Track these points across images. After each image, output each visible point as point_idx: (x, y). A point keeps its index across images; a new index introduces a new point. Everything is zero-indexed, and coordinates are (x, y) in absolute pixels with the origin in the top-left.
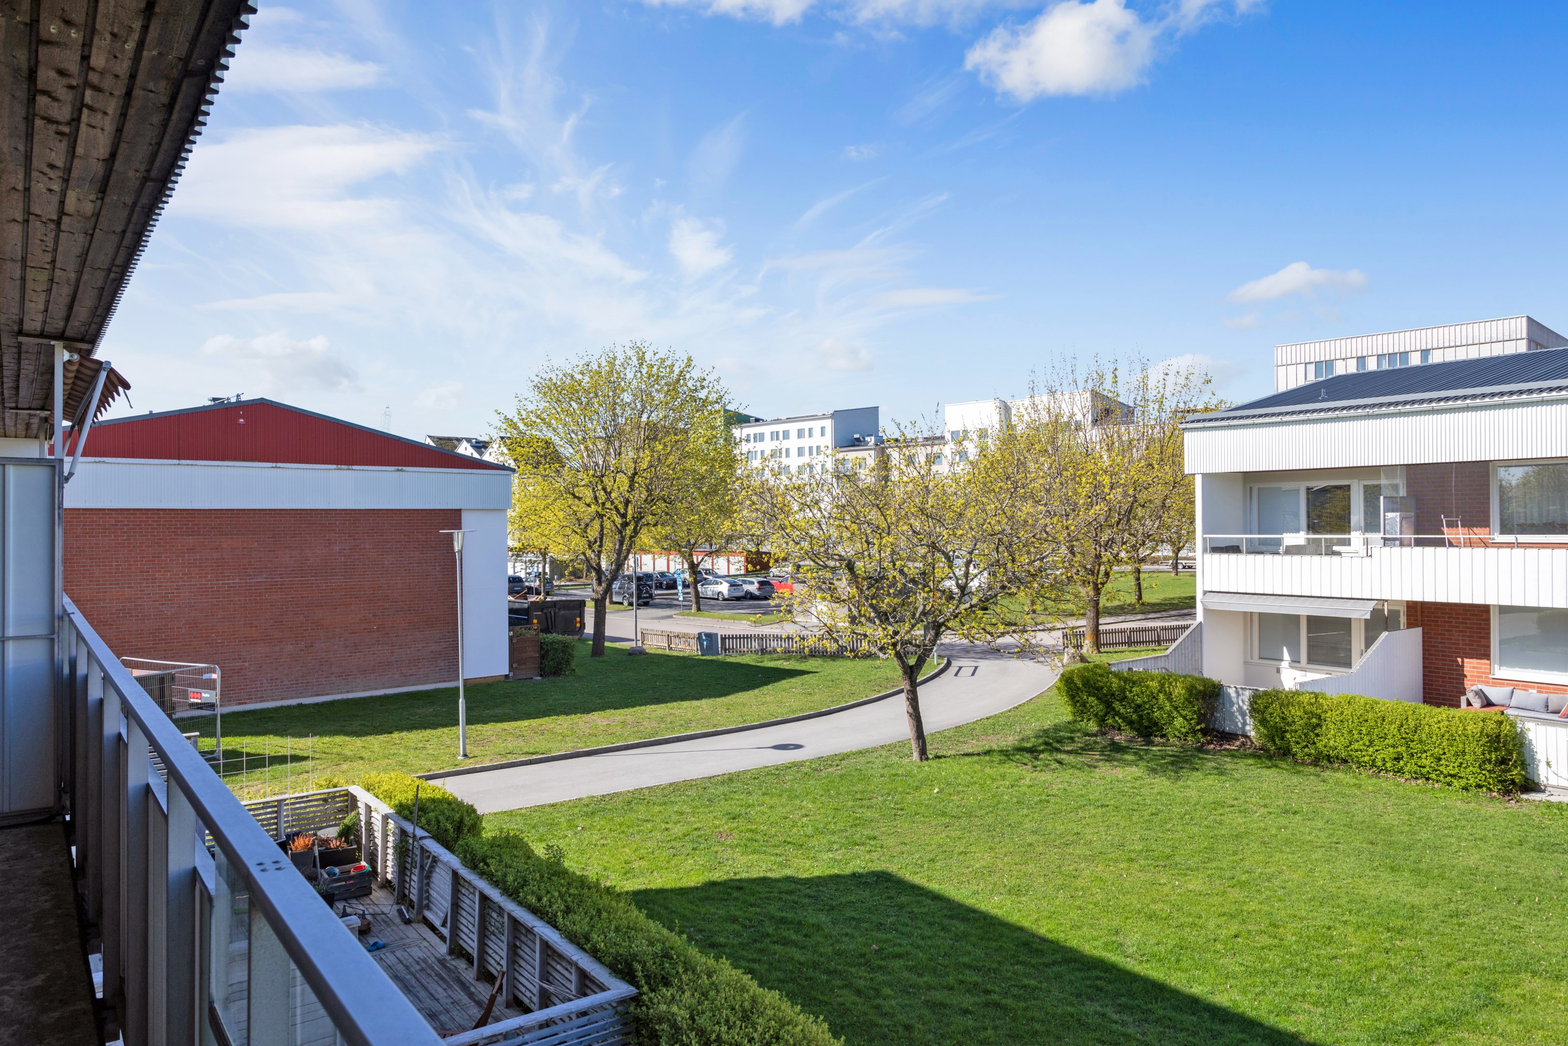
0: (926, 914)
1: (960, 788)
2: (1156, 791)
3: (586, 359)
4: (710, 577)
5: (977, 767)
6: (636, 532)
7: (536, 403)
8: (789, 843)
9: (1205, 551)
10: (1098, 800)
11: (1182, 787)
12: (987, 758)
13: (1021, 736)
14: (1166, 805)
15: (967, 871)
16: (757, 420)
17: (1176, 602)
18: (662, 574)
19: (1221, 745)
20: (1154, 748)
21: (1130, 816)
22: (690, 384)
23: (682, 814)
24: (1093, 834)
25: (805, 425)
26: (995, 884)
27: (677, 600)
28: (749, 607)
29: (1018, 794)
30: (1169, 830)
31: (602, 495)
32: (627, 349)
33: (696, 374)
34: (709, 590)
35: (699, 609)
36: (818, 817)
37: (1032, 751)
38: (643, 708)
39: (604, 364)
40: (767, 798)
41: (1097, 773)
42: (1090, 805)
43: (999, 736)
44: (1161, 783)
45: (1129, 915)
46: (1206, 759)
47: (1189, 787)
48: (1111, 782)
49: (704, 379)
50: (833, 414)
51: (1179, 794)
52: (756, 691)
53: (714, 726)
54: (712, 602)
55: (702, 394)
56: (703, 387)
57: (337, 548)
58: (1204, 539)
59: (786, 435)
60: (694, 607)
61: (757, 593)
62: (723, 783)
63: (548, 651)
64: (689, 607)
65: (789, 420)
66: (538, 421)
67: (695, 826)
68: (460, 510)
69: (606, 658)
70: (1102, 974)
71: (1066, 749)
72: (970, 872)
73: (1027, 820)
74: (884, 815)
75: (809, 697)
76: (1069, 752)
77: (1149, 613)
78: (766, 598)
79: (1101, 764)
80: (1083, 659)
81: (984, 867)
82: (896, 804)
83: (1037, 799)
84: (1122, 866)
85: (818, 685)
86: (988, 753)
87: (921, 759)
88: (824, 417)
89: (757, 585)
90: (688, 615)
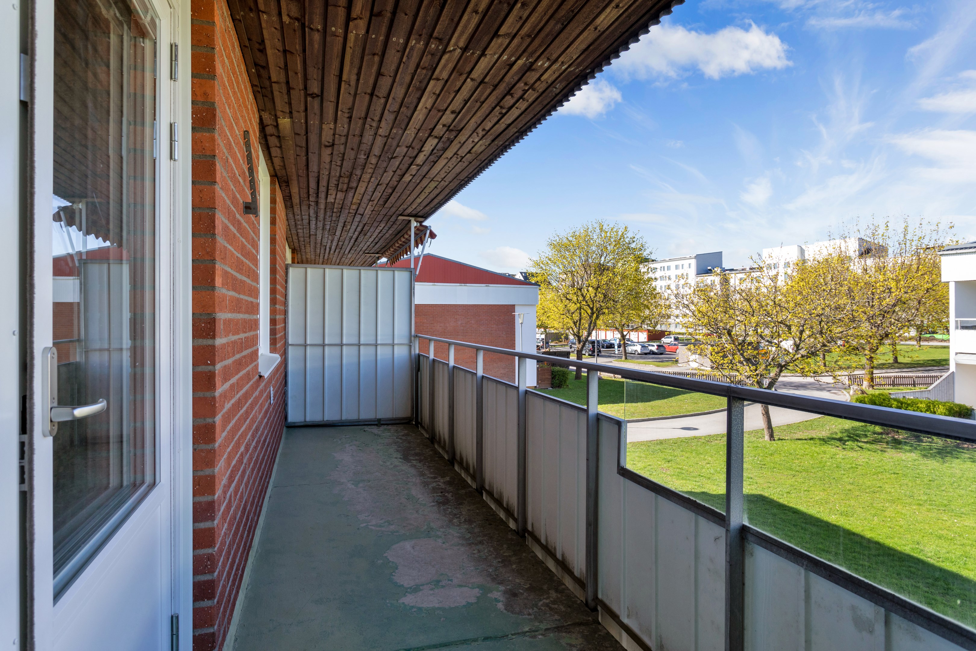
0: (791, 520)
1: (798, 456)
2: (930, 468)
3: (574, 230)
4: (629, 343)
5: (807, 446)
6: (597, 317)
7: (549, 252)
8: (702, 476)
9: (957, 328)
10: (891, 470)
11: (948, 467)
12: (812, 442)
13: (830, 432)
14: (939, 477)
15: (811, 500)
16: (653, 261)
17: (922, 362)
18: (604, 341)
19: (972, 446)
20: (924, 444)
21: (915, 481)
22: (627, 240)
23: (641, 457)
24: (891, 488)
25: (680, 263)
26: (831, 509)
27: (614, 353)
28: (653, 358)
29: (836, 462)
30: (944, 491)
31: (581, 298)
32: (594, 223)
33: (630, 235)
34: (630, 349)
35: (626, 358)
36: (715, 465)
37: (840, 440)
38: (606, 405)
39: (582, 231)
40: (684, 453)
41: (886, 455)
42: (886, 472)
43: (816, 431)
44: (933, 464)
45: (925, 535)
46: (963, 452)
47: (953, 467)
48: (898, 460)
49: (634, 238)
50: (696, 257)
51: (947, 471)
52: (666, 400)
53: (647, 416)
54: (632, 355)
55: (633, 245)
56: (634, 241)
57: (460, 323)
58: (956, 322)
59: (669, 268)
60: (624, 357)
61: (656, 351)
62: (657, 444)
63: (555, 376)
64: (621, 358)
65: (670, 260)
66: (549, 262)
67: (649, 464)
68: (514, 305)
69: (582, 381)
70: (913, 565)
71: (863, 440)
72: (814, 501)
73: (844, 477)
74: (754, 467)
75: (696, 405)
76: (866, 442)
77: (904, 368)
78: (661, 354)
79: (888, 450)
80: (863, 392)
81: (822, 499)
82: (760, 461)
83: (849, 466)
84: (914, 507)
85: (700, 399)
86: (811, 439)
87: (771, 440)
88: (690, 258)
89: (656, 347)
90: (620, 361)
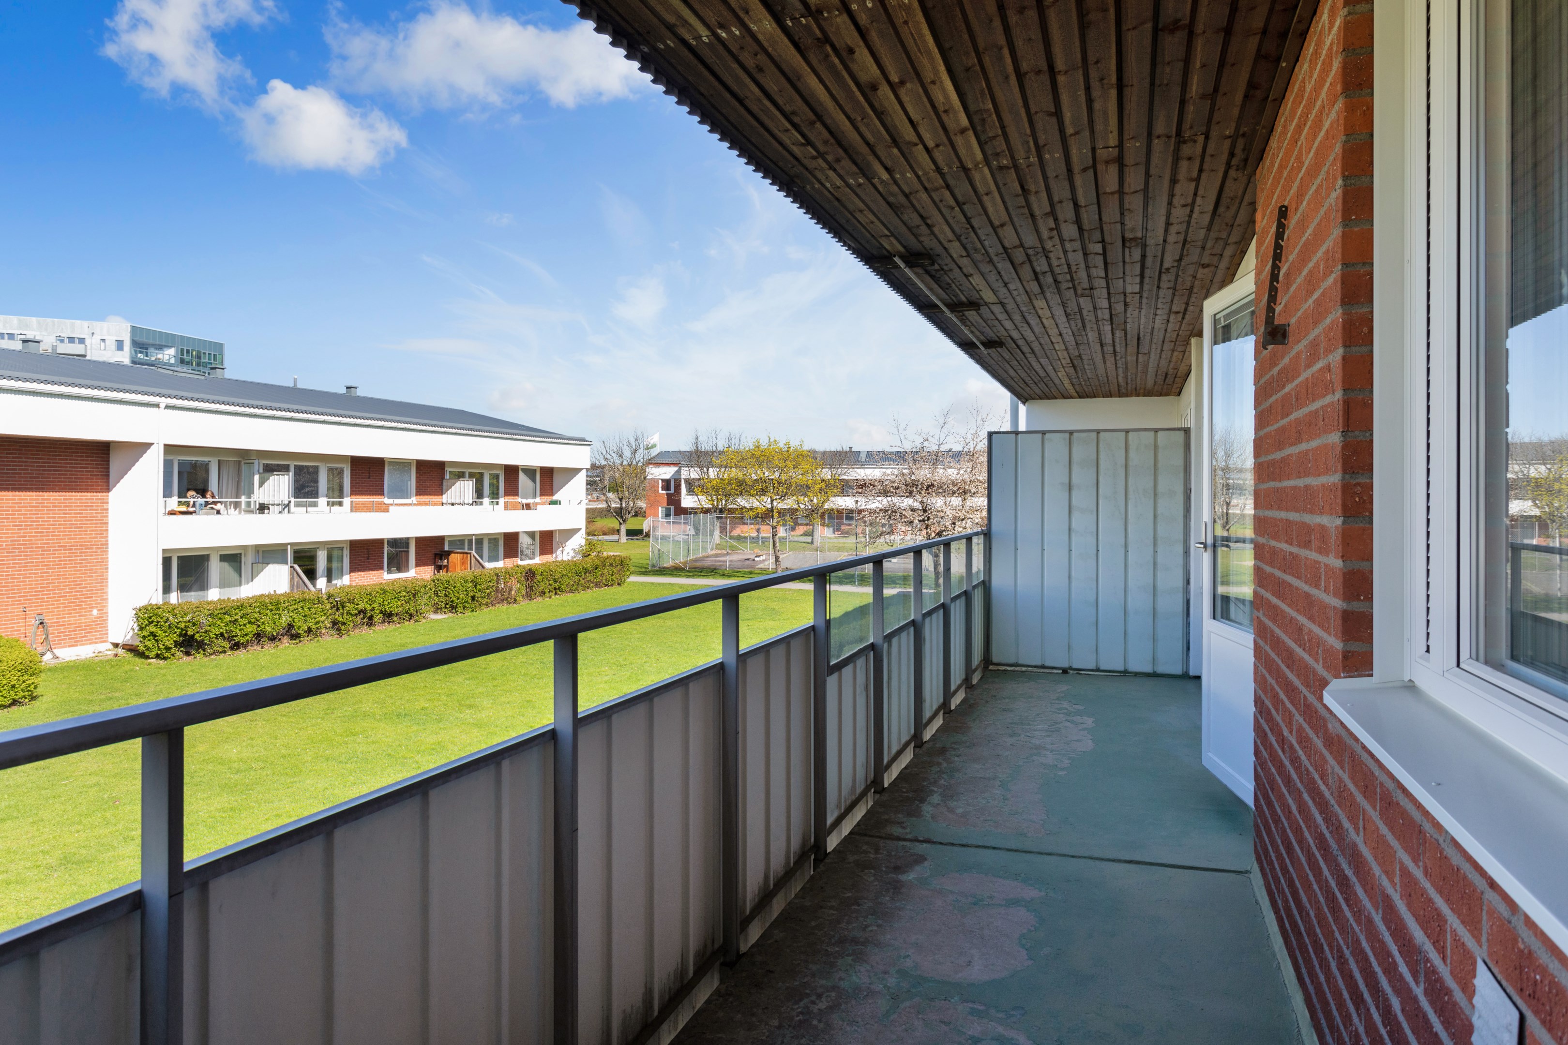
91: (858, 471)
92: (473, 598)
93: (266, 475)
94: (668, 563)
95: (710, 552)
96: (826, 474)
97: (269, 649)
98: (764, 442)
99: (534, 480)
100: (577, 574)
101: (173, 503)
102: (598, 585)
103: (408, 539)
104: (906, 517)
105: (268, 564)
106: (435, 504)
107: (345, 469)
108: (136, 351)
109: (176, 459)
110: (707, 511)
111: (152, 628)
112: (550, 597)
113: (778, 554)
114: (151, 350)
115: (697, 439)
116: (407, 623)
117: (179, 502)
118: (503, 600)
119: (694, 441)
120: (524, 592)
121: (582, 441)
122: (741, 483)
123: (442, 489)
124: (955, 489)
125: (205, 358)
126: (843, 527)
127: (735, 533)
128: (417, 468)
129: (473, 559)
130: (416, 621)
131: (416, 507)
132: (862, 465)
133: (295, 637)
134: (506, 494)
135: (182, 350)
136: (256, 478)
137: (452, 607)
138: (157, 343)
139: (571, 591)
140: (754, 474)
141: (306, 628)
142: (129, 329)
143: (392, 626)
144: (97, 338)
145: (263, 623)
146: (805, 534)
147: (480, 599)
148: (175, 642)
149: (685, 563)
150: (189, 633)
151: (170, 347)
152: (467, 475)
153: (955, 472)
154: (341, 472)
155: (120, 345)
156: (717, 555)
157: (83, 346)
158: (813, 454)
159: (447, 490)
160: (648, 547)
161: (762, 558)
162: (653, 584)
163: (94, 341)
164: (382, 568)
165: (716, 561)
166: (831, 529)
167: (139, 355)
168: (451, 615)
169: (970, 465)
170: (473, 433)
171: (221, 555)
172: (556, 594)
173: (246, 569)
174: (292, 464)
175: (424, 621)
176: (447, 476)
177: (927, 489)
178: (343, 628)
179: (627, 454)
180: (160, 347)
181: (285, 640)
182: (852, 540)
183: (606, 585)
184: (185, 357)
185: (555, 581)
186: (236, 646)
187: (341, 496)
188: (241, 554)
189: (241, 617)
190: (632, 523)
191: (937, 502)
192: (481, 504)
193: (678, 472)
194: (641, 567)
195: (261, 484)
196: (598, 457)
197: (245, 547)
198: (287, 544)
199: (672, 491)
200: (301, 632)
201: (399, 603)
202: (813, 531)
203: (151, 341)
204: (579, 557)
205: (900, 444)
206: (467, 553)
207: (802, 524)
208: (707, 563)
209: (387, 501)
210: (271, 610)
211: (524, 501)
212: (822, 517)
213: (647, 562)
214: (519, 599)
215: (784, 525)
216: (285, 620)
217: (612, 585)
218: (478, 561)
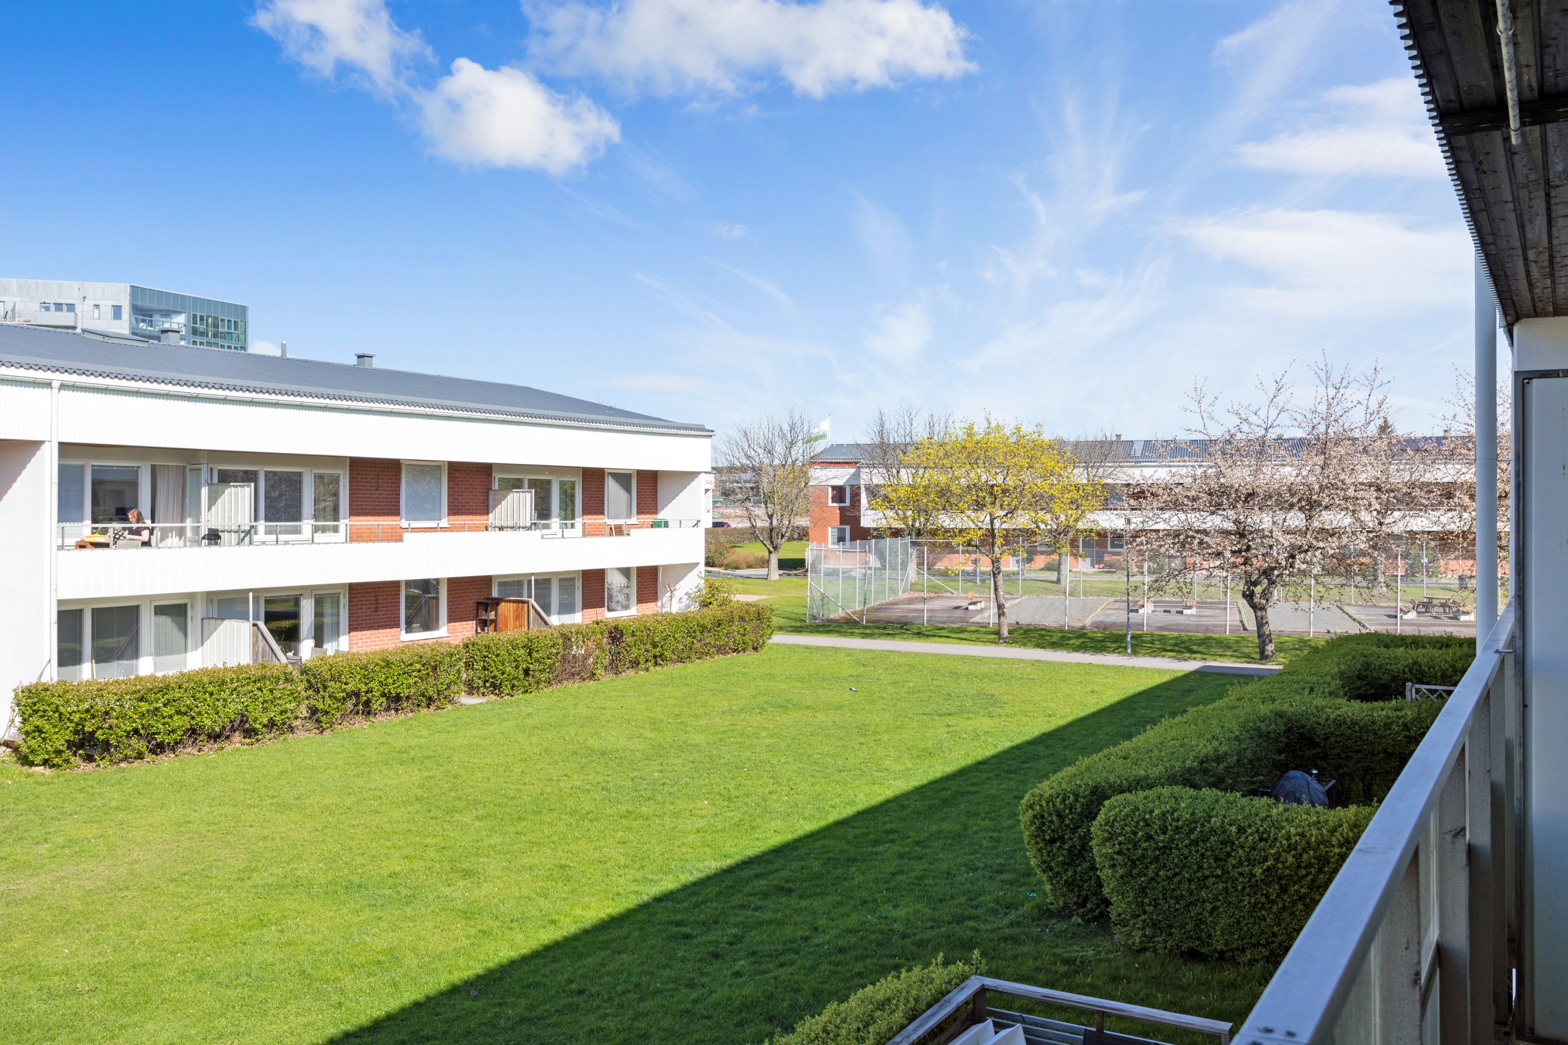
91: (1130, 471)
92: (526, 672)
93: (221, 486)
94: (837, 614)
95: (902, 596)
96: (1079, 476)
97: (210, 753)
98: (980, 429)
99: (628, 490)
100: (690, 634)
101: (85, 529)
102: (721, 650)
103: (437, 580)
104: (1209, 547)
105: (223, 619)
106: (476, 528)
107: (341, 478)
108: (137, 319)
109: (89, 465)
110: (896, 533)
111: (36, 721)
112: (647, 670)
113: (1002, 601)
114: (156, 318)
115: (882, 425)
116: (424, 711)
117: (93, 528)
118: (573, 675)
119: (877, 429)
120: (606, 662)
121: (700, 431)
122: (944, 493)
123: (488, 506)
124: (1295, 500)
125: (223, 327)
126: (1107, 558)
127: (940, 566)
128: (449, 474)
129: (532, 611)
130: (438, 708)
131: (448, 534)
132: (1137, 462)
133: (250, 733)
134: (586, 511)
135: (195, 316)
136: (205, 491)
137: (494, 686)
138: (164, 307)
139: (681, 660)
140: (964, 476)
141: (265, 721)
142: (129, 289)
143: (402, 716)
144: (90, 302)
145: (199, 713)
146: (1048, 568)
147: (537, 674)
148: (68, 741)
149: (861, 613)
150: (86, 729)
151: (180, 313)
152: (526, 484)
153: (1294, 473)
154: (336, 480)
155: (117, 312)
156: (911, 601)
157: (72, 314)
158: (1058, 446)
159: (495, 507)
160: (804, 586)
161: (979, 606)
162: (807, 647)
163: (85, 307)
164: (397, 625)
165: (909, 611)
166: (1088, 560)
167: (141, 325)
168: (493, 697)
169: (1320, 460)
170: (530, 420)
171: (156, 607)
172: (656, 664)
173: (193, 626)
174: (262, 471)
175: (450, 707)
176: (496, 486)
177: (1246, 501)
178: (324, 719)
179: (780, 449)
180: (167, 314)
181: (237, 737)
182: (1121, 577)
183: (735, 651)
184: (198, 325)
185: (655, 646)
186: (159, 749)
187: (336, 518)
188: (185, 605)
189: (165, 705)
190: (789, 550)
191: (1264, 520)
192: (547, 527)
193: (856, 475)
194: (795, 620)
195: (212, 501)
196: (738, 455)
197: (192, 596)
198: (247, 591)
199: (848, 504)
200: (258, 726)
201: (411, 681)
202: (1059, 564)
203: (156, 306)
204: (695, 607)
205: (1201, 428)
206: (523, 602)
207: (1042, 553)
208: (897, 613)
209: (404, 524)
210: (211, 694)
211: (613, 522)
212: (1074, 543)
213: (803, 610)
214: (600, 672)
215: (1014, 554)
216: (233, 708)
217: (744, 650)
218: (539, 615)
